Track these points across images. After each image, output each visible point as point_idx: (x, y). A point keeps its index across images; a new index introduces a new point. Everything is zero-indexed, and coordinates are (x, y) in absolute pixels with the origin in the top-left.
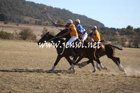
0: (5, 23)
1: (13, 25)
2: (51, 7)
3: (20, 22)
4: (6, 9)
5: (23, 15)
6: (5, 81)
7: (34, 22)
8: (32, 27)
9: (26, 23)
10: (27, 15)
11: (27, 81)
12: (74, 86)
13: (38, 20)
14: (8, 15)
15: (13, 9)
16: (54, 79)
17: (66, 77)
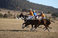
0: (27, 13)
2: (45, 6)
4: (27, 7)
6: (27, 36)
7: (38, 12)
10: (35, 9)
11: (36, 36)
13: (40, 11)
15: (30, 7)
16: (47, 35)
17: (52, 34)
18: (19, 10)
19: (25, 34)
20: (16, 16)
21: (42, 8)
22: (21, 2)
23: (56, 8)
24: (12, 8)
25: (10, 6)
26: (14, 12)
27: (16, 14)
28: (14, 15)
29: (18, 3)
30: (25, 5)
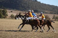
4: (38, 8)
5: (45, 10)
6: (38, 37)
7: (49, 13)
8: (49, 15)
9: (46, 13)
10: (46, 10)
13: (51, 12)
14: (39, 10)
15: (41, 8)
21: (54, 9)
22: (32, 3)
24: (23, 9)
25: (21, 7)
29: (29, 4)
30: (36, 6)
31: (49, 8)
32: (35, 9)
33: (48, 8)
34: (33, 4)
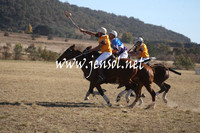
0: (49, 39)
1: (60, 41)
2: (113, 15)
3: (69, 36)
4: (51, 19)
5: (74, 26)
6: (50, 120)
9: (78, 37)
11: (80, 120)
12: (147, 128)
16: (117, 118)
17: (136, 115)
18: (24, 29)
19: (42, 115)
20: (11, 51)
21: (104, 22)
23: (150, 25)
26: (5, 35)
27: (13, 45)
28: (5, 47)
29: (20, 5)
30: (42, 13)
31: (87, 21)
32: (38, 24)
33: (83, 21)
34: (33, 4)
